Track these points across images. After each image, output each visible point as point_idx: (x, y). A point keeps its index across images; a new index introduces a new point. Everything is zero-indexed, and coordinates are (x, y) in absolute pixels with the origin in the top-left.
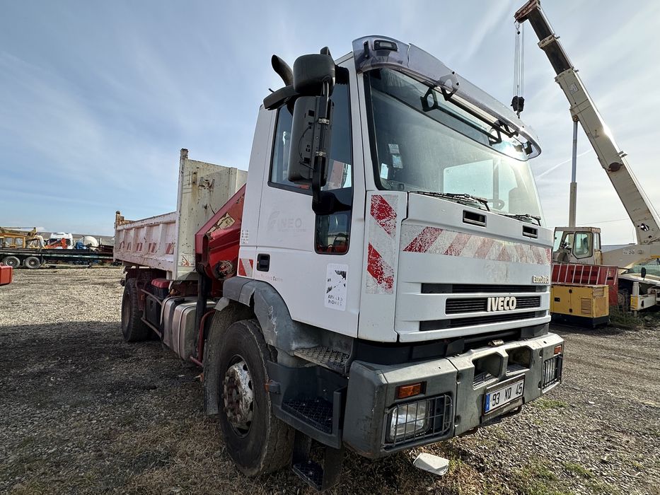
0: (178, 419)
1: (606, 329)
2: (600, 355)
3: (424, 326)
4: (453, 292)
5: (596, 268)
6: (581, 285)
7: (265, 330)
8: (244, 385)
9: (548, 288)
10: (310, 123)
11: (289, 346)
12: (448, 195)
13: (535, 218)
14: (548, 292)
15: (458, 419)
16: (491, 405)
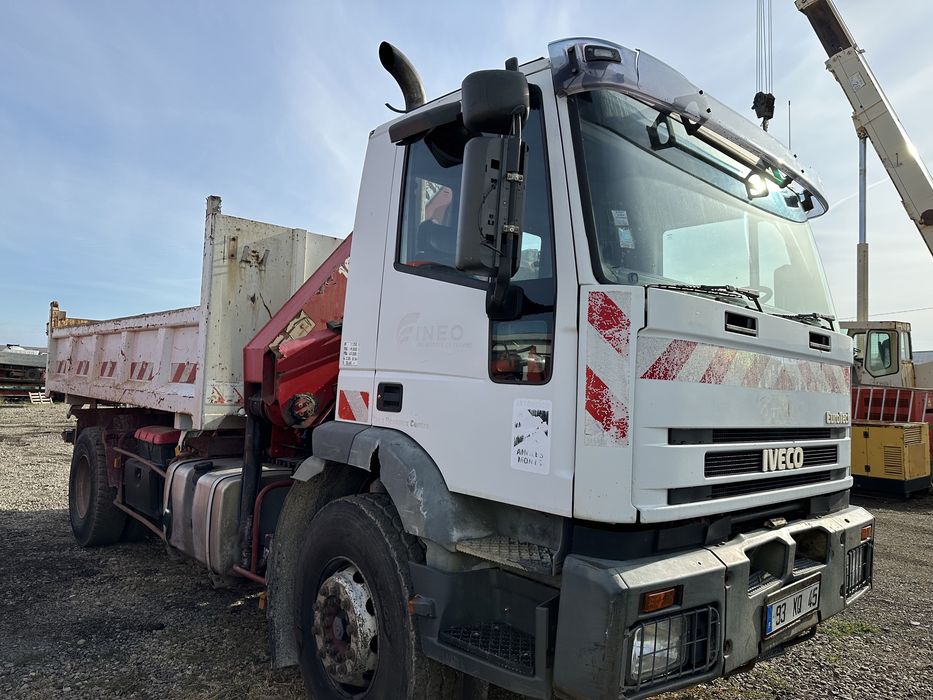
0: (219, 679)
1: (927, 499)
2: (921, 543)
3: (675, 496)
4: (715, 442)
5: (906, 393)
6: (883, 423)
7: (403, 510)
8: (359, 608)
9: (848, 431)
10: (493, 180)
11: (448, 536)
12: (703, 287)
13: (826, 319)
14: (848, 438)
15: (728, 644)
16: (774, 624)
